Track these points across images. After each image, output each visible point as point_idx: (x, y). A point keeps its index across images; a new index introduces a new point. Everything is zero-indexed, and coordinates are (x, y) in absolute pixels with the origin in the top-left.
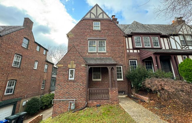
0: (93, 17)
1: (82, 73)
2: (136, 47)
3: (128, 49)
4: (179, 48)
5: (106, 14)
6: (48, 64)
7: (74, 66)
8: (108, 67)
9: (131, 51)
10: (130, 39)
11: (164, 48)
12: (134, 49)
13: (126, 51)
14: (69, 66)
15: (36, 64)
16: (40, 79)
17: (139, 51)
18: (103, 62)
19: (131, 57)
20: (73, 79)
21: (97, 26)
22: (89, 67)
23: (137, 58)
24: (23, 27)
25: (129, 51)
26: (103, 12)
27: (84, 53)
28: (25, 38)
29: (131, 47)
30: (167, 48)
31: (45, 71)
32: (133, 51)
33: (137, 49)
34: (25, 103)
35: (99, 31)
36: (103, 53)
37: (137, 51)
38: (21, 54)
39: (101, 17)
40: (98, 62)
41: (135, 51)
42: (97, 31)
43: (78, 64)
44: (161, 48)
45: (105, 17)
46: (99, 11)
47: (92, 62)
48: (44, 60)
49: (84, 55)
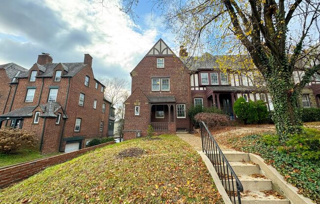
0: (156, 53)
1: (146, 109)
2: (202, 84)
3: (193, 87)
4: (251, 85)
5: (171, 50)
6: (106, 103)
7: (139, 104)
8: (168, 105)
9: (197, 89)
10: (196, 76)
11: (233, 85)
12: (200, 86)
13: (190, 89)
14: (135, 104)
15: (95, 103)
16: (99, 119)
17: (205, 89)
18: (164, 101)
19: (197, 95)
20: (138, 114)
21: (161, 64)
22: (152, 105)
23: (203, 96)
24: (85, 65)
25: (195, 89)
26: (168, 48)
27: (147, 91)
28: (86, 76)
29: (197, 85)
30: (237, 84)
31: (103, 111)
32: (199, 89)
33: (203, 86)
34: (88, 142)
35: (163, 68)
36: (166, 91)
37: (204, 89)
38: (84, 93)
39: (165, 53)
40: (160, 101)
41: (201, 89)
42: (161, 68)
43: (142, 102)
44: (230, 85)
45: (169, 53)
46: (164, 47)
47: (155, 100)
48: (102, 99)
49: (148, 94)
